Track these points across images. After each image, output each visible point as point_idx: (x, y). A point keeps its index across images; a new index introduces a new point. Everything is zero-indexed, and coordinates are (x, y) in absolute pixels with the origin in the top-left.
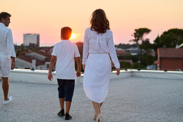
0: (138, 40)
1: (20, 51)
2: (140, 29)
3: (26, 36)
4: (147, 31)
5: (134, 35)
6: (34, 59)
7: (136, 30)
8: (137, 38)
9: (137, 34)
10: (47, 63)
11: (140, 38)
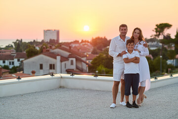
0: (159, 35)
1: (44, 48)
2: (160, 25)
3: (46, 32)
4: (168, 26)
5: (155, 30)
6: (58, 55)
7: (157, 25)
8: (158, 33)
9: (159, 29)
10: (70, 59)
11: (161, 33)
